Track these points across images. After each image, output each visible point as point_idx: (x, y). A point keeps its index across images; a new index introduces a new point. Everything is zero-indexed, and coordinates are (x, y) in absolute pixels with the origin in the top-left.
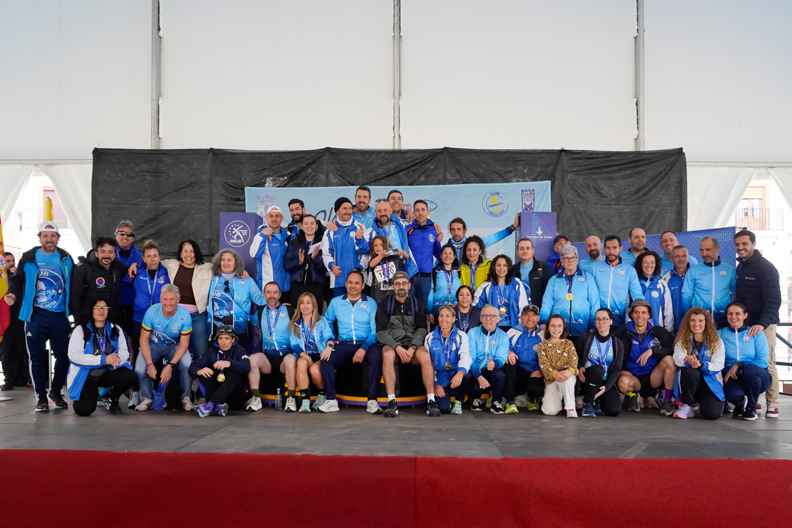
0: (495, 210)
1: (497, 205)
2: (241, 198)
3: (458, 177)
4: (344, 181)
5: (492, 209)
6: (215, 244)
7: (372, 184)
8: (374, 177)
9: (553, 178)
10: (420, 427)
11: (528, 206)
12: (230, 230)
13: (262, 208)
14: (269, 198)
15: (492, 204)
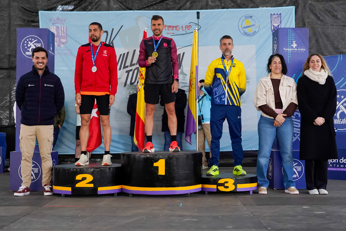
1: (250, 26)
2: (35, 20)
3: (218, 3)
4: (123, 6)
5: (246, 30)
6: (14, 59)
7: (147, 8)
8: (148, 4)
9: (296, 4)
10: (198, 214)
11: (276, 27)
12: (26, 44)
13: (54, 28)
14: (60, 19)
15: (246, 26)
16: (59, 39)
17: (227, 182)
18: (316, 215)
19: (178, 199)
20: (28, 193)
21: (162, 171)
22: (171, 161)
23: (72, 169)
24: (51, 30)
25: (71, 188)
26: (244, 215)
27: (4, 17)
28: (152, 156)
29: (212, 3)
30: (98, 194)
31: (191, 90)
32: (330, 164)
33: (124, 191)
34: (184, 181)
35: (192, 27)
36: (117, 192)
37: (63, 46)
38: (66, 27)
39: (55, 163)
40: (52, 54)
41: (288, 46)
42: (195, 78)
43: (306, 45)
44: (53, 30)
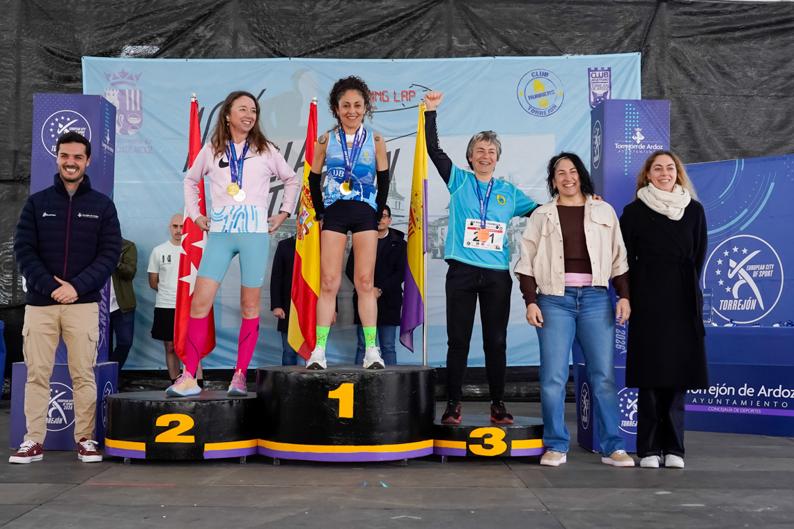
0: (541, 104)
1: (544, 95)
2: (74, 76)
3: (472, 44)
4: (265, 49)
5: (536, 103)
6: (26, 161)
7: (319, 53)
8: (320, 44)
9: (644, 49)
10: (425, 506)
11: (600, 98)
12: (53, 127)
13: (113, 95)
14: (127, 76)
15: (534, 94)
16: (126, 119)
17: (489, 436)
18: (684, 512)
19: (380, 470)
20: (40, 457)
21: (346, 410)
22: (366, 388)
23: (147, 403)
24: (107, 99)
25: (144, 444)
26: (525, 508)
27: (5, 68)
28: (325, 377)
29: (461, 44)
30: (205, 458)
31: (413, 232)
32: (717, 398)
33: (261, 452)
34: (395, 433)
35: (416, 94)
36: (246, 454)
37: (134, 133)
38: (140, 91)
39: (110, 389)
40: (110, 151)
41: (624, 139)
42: (422, 207)
43: (664, 138)
44: (112, 98)
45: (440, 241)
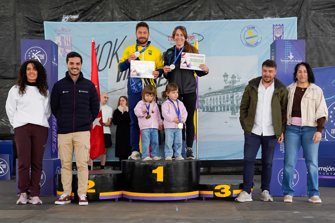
0: (252, 41)
1: (253, 37)
2: (41, 30)
3: (221, 14)
4: (126, 17)
7: (151, 19)
11: (278, 38)
12: (30, 55)
13: (59, 39)
14: (65, 30)
15: (248, 37)
16: (64, 50)
17: (223, 189)
25: (74, 193)
27: (10, 27)
28: (151, 164)
29: (215, 14)
30: (100, 199)
33: (124, 197)
35: (195, 37)
38: (71, 37)
39: (59, 170)
40: (56, 65)
41: (285, 57)
43: (302, 57)
45: (206, 104)
